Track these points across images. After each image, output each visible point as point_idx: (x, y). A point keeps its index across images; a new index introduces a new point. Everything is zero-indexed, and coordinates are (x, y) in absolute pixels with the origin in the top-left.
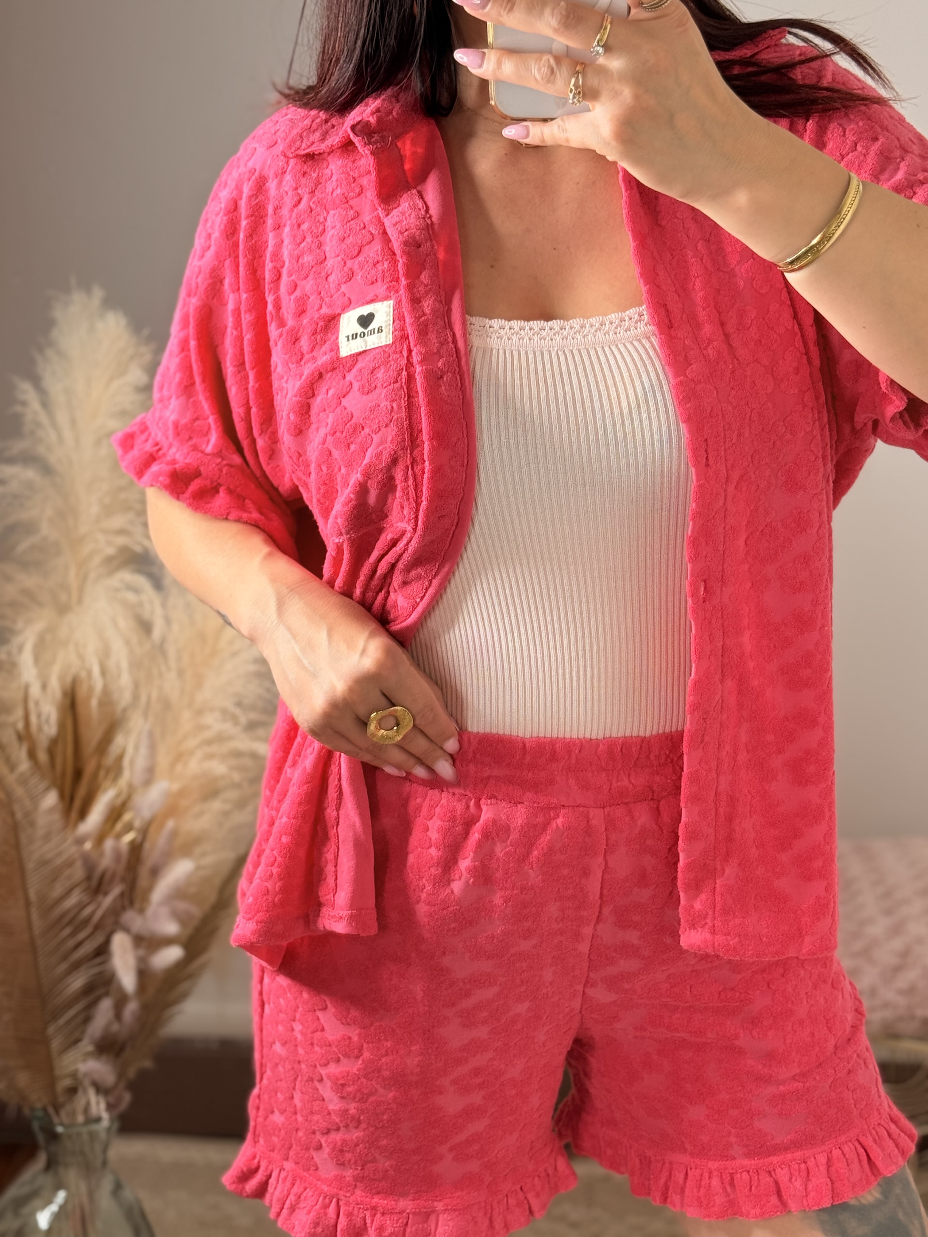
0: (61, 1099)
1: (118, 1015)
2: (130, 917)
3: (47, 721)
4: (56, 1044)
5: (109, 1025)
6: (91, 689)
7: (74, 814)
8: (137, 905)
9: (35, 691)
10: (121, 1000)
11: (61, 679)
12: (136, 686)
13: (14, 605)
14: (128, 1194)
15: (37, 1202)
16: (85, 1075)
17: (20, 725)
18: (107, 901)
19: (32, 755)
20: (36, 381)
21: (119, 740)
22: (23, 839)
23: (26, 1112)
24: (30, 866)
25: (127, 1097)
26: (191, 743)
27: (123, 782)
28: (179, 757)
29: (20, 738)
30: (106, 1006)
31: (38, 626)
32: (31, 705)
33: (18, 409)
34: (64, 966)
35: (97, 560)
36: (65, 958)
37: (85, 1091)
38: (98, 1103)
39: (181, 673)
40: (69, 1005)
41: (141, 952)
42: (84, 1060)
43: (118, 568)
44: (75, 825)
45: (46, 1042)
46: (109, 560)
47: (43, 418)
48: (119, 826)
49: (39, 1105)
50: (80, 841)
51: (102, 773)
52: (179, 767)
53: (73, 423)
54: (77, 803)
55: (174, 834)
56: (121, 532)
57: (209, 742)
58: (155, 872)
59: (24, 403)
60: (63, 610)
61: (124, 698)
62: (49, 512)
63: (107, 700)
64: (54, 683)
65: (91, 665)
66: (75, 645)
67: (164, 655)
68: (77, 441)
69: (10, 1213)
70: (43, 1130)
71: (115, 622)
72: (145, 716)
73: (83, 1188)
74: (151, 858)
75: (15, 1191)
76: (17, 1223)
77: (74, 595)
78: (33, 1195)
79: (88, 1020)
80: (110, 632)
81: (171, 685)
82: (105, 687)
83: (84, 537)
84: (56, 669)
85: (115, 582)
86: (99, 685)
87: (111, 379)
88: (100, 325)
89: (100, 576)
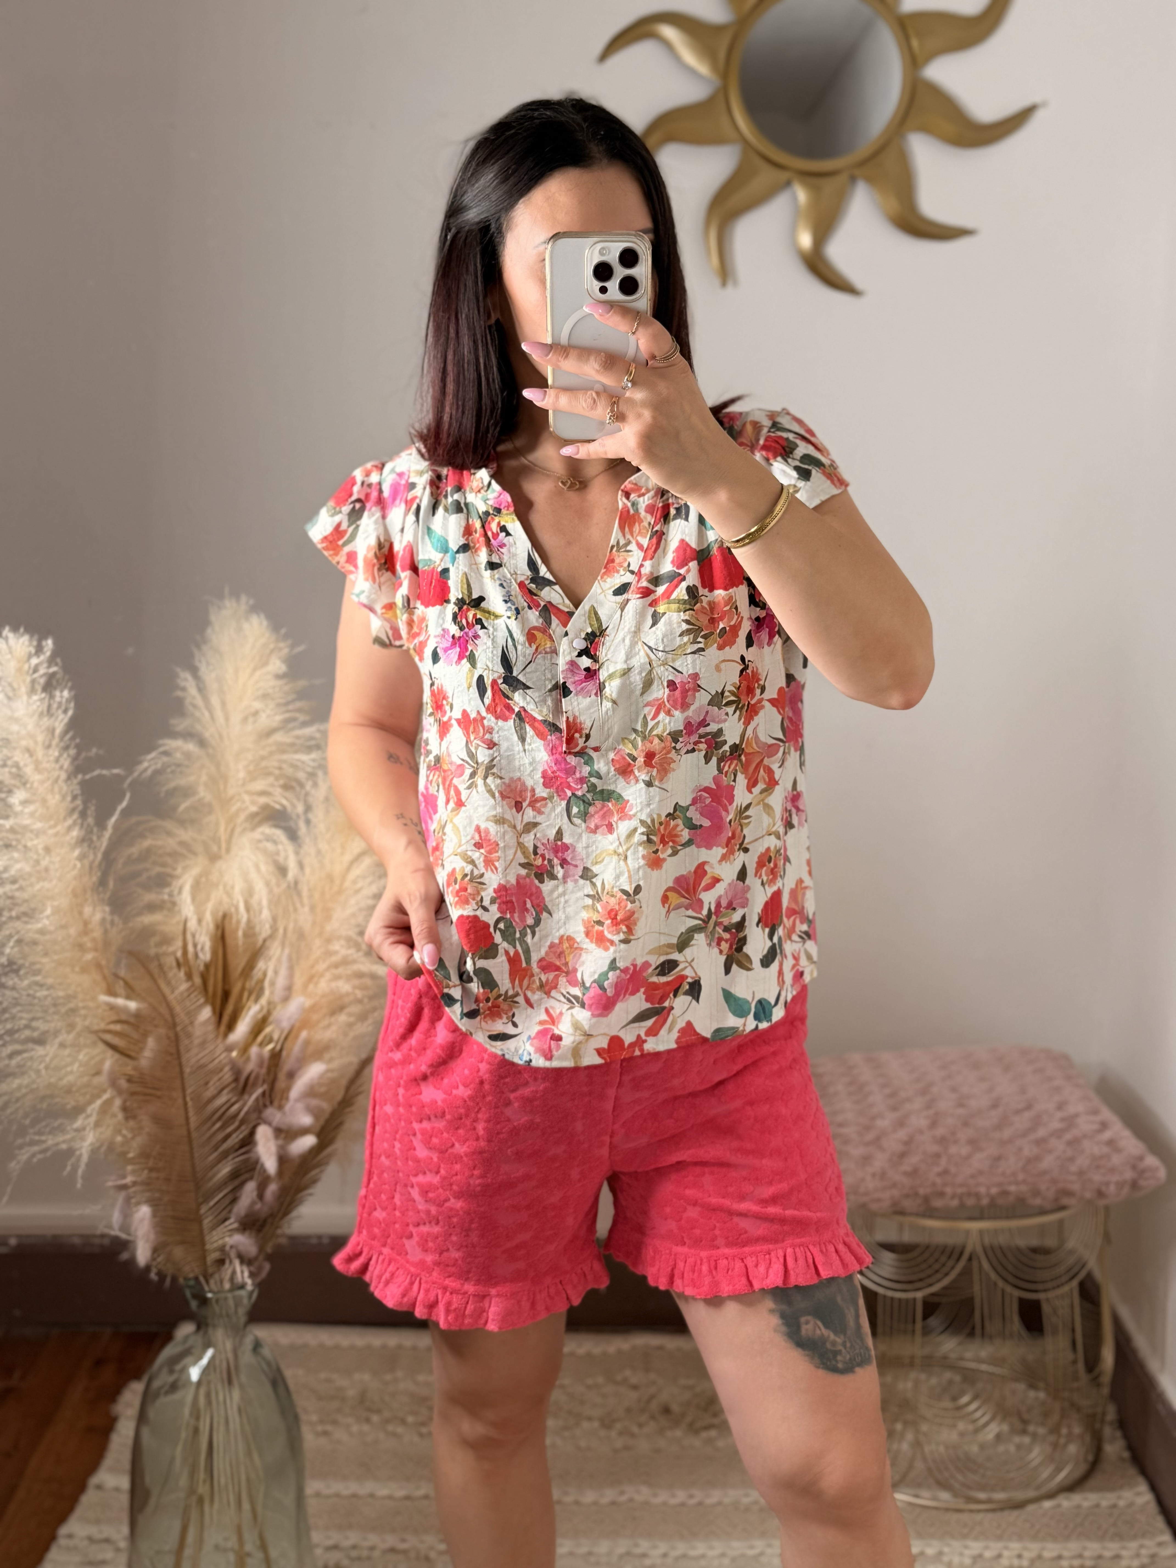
0: (210, 1271)
1: (261, 1196)
2: (271, 1112)
3: (202, 949)
4: (207, 1222)
5: (253, 1203)
6: (238, 922)
7: (223, 1028)
8: (276, 1103)
9: (192, 924)
10: (264, 1180)
11: (213, 914)
12: (275, 919)
13: (174, 855)
14: (266, 1351)
15: (188, 1360)
16: (231, 1247)
17: (179, 954)
18: (251, 1100)
19: (189, 976)
20: (194, 671)
21: (261, 965)
22: (182, 1049)
23: (181, 1280)
24: (187, 1070)
25: (267, 1267)
26: (321, 967)
27: (263, 1001)
28: (311, 979)
29: (179, 965)
30: (250, 1187)
31: (195, 871)
32: (189, 937)
33: (179, 693)
34: (215, 1155)
35: (242, 817)
36: (216, 1148)
37: (231, 1262)
38: (242, 1272)
39: (312, 908)
40: (218, 1188)
41: (280, 1142)
42: (230, 1236)
43: (259, 824)
44: (226, 1035)
45: (199, 1221)
46: (253, 816)
47: (199, 701)
48: (260, 1038)
49: (191, 1275)
50: (229, 1049)
51: (246, 994)
52: (311, 987)
53: (223, 704)
54: (226, 1019)
55: (307, 1043)
56: (263, 793)
57: (336, 966)
58: (291, 1076)
59: (184, 689)
60: (214, 858)
61: (265, 931)
62: (204, 778)
63: (250, 932)
64: (208, 918)
65: (238, 902)
66: (225, 886)
67: (299, 894)
68: (227, 719)
69: (165, 1370)
70: (195, 1296)
71: (257, 867)
72: (283, 945)
73: (229, 1345)
74: (288, 1064)
75: (169, 1351)
76: (171, 1379)
77: (224, 846)
78: (186, 1353)
79: (234, 1201)
80: (253, 875)
81: (304, 918)
82: (249, 921)
83: (232, 798)
84: (210, 906)
85: (257, 834)
86: (244, 919)
87: (255, 670)
88: (246, 626)
89: (244, 830)
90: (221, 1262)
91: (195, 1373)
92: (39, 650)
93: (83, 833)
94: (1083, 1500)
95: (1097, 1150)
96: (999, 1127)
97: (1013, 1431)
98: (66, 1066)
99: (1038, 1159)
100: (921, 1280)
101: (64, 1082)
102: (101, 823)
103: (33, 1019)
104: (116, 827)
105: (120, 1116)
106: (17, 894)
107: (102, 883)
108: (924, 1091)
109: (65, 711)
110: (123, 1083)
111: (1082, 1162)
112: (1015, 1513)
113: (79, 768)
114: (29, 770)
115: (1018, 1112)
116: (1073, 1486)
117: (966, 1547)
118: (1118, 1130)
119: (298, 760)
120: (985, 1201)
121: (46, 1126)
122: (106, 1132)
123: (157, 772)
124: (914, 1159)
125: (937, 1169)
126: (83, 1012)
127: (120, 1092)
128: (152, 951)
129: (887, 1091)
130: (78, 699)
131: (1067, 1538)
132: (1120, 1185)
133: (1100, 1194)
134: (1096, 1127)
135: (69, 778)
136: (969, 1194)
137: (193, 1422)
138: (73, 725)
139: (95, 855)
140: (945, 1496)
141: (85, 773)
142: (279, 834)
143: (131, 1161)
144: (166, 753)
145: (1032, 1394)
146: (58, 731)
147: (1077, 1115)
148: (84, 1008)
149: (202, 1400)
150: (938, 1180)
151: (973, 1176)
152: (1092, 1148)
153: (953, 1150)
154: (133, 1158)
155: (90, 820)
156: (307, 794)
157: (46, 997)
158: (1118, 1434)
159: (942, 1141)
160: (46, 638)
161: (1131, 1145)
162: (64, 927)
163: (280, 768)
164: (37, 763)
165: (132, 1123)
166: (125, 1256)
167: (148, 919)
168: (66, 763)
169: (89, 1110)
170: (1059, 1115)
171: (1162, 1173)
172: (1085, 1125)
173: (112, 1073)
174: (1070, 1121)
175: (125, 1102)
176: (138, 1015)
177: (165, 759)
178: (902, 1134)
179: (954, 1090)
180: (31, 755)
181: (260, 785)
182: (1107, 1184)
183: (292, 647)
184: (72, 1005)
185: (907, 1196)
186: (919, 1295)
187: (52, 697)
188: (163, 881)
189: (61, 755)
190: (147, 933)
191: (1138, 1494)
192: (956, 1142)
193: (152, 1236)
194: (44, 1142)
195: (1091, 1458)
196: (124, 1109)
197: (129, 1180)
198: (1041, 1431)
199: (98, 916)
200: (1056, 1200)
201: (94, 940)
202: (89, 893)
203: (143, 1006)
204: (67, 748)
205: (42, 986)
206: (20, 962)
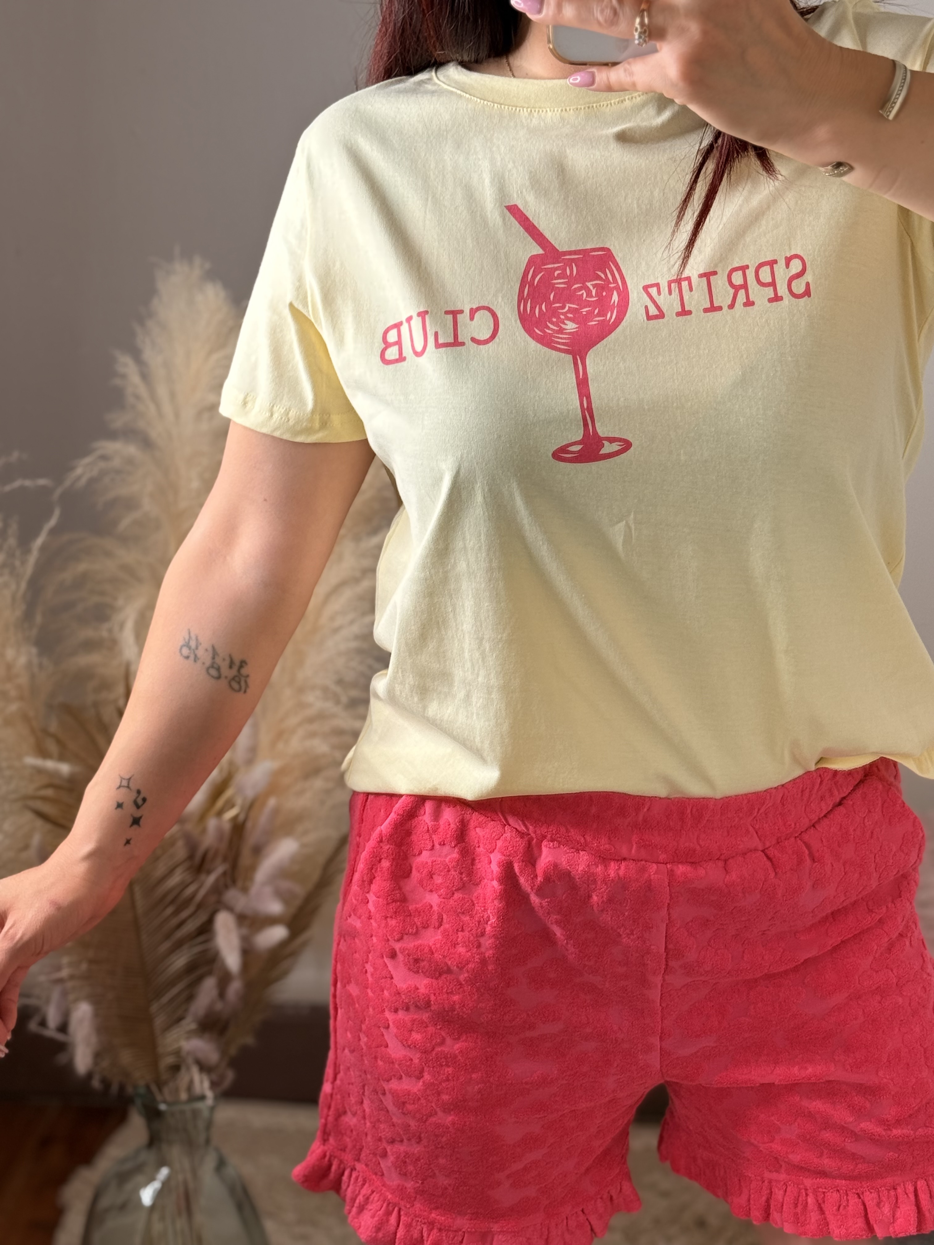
0: (164, 1077)
1: (222, 994)
2: (232, 895)
4: (159, 1021)
5: (212, 1003)
8: (240, 883)
10: (225, 978)
13: (115, 581)
14: (231, 1171)
15: (139, 1179)
16: (188, 1053)
20: (136, 354)
23: (130, 1090)
25: (230, 1076)
26: (293, 721)
28: (280, 735)
30: (209, 986)
31: (138, 603)
33: (118, 382)
34: (167, 945)
36: (168, 936)
37: (188, 1069)
38: (202, 1082)
40: (172, 983)
41: (245, 931)
42: (188, 1039)
45: (150, 1021)
47: (142, 391)
48: (220, 804)
49: (142, 1083)
50: (184, 821)
53: (174, 397)
55: (276, 811)
58: (258, 851)
59: (124, 377)
62: (149, 488)
68: (177, 415)
70: (145, 1108)
73: (186, 1165)
74: (252, 837)
76: (120, 1198)
78: (139, 1169)
79: (191, 998)
83: (185, 513)
88: (199, 297)
90: (176, 1068)
91: (147, 1196)
93: (3, 557)
102: (25, 544)
104: (43, 548)
107: (28, 615)
123: (92, 481)
126: (6, 773)
128: (90, 701)
139: (19, 584)
143: (67, 951)
144: (102, 459)
148: (9, 768)
149: (156, 1228)
155: (12, 541)
166: (62, 1060)
167: (84, 660)
176: (70, 779)
177: (102, 465)
188: (101, 614)
190: (84, 676)
193: (94, 1039)
197: (65, 973)
199: (22, 660)
201: (19, 687)
202: (12, 630)
203: (76, 769)
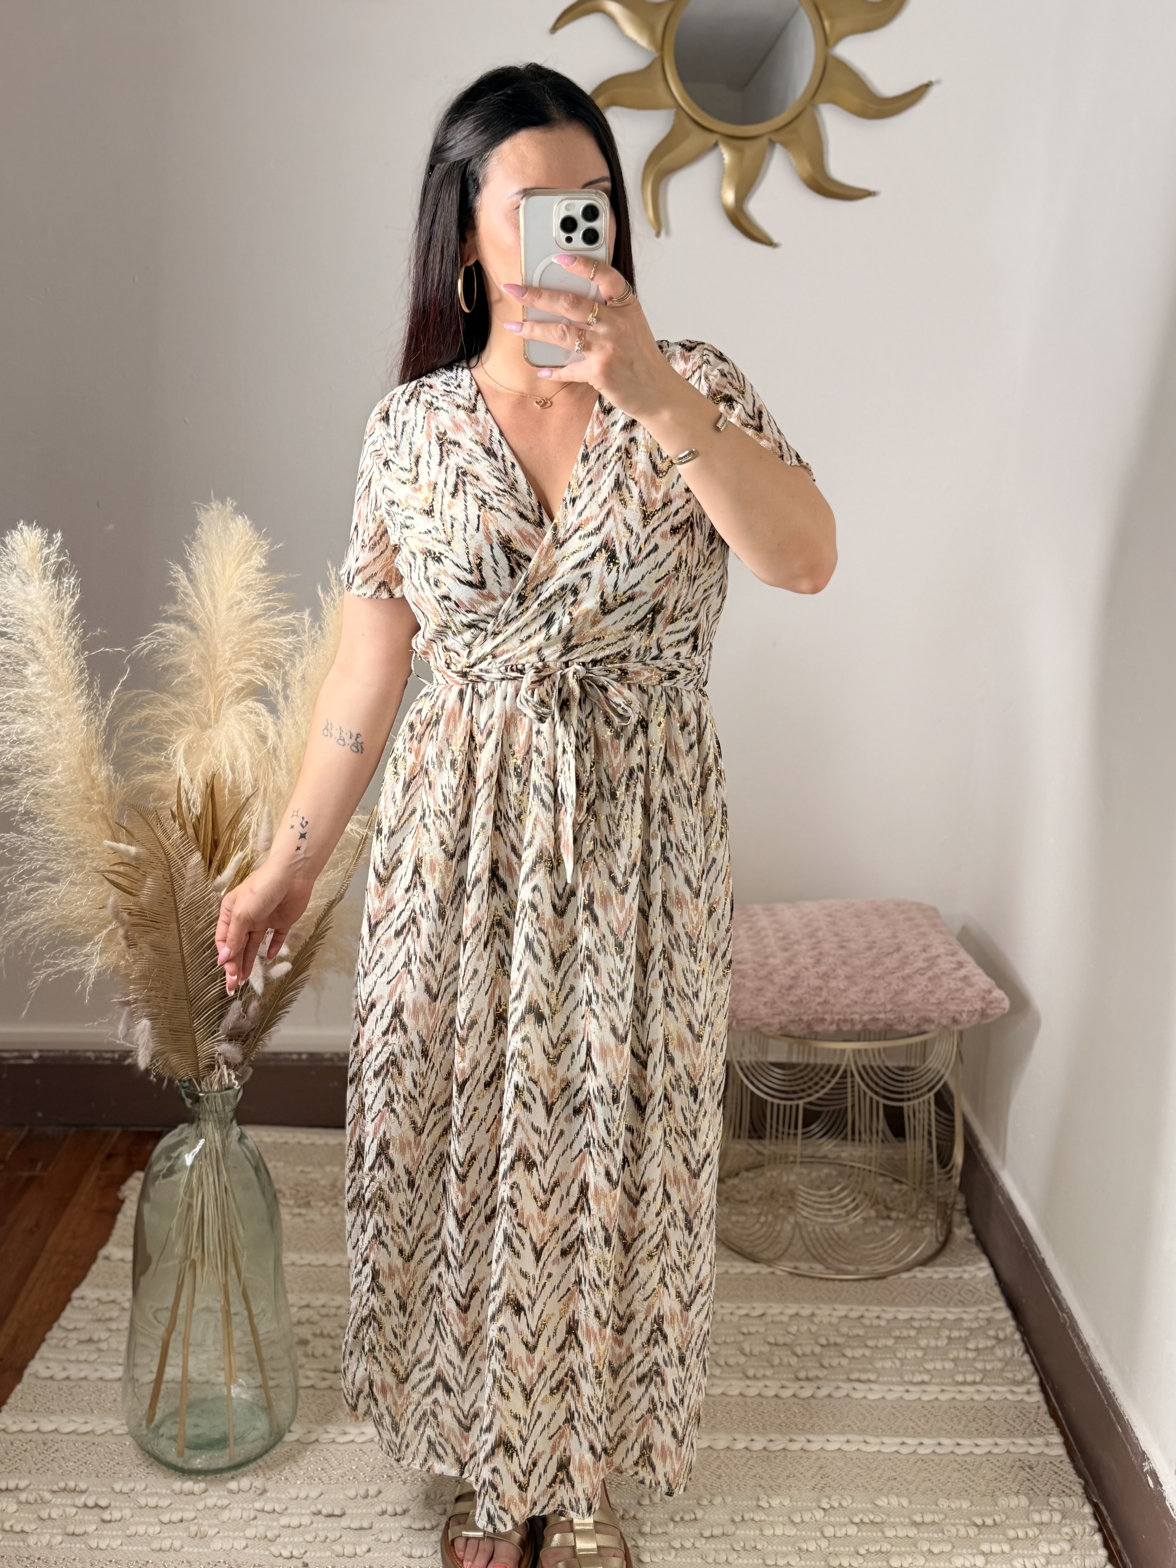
0: (202, 1074)
1: (245, 1013)
3: (194, 803)
4: (198, 1036)
5: (239, 1019)
6: (225, 780)
7: (213, 870)
9: (185, 783)
10: (250, 999)
11: (203, 774)
12: (256, 780)
13: (170, 723)
14: (249, 1142)
15: (183, 1148)
16: (220, 1054)
17: (174, 808)
19: (183, 827)
20: (185, 564)
21: (245, 819)
22: (176, 887)
23: (177, 1082)
24: (181, 906)
25: (251, 1071)
27: (248, 850)
29: (174, 816)
31: (188, 737)
32: (183, 793)
33: (172, 583)
34: (206, 977)
35: (229, 691)
36: (206, 972)
37: (219, 1067)
38: (229, 1076)
39: (289, 771)
42: (219, 1045)
43: (245, 697)
44: (215, 877)
45: (192, 1033)
46: (239, 691)
47: (190, 590)
49: (186, 1078)
50: (217, 889)
51: (233, 843)
53: (212, 594)
54: (215, 864)
56: (248, 671)
59: (176, 580)
60: (204, 727)
61: (248, 790)
62: (195, 657)
63: (235, 790)
64: (199, 777)
65: (225, 764)
66: (213, 750)
67: (277, 757)
68: (215, 607)
69: (163, 1157)
70: (188, 1095)
71: (242, 735)
72: (264, 801)
73: (217, 1137)
75: (167, 1141)
76: (169, 1164)
77: (213, 717)
78: (181, 1142)
79: (222, 1017)
80: (238, 742)
81: (282, 778)
82: (234, 781)
83: (220, 676)
84: (200, 767)
85: (241, 707)
86: (230, 779)
87: (239, 564)
88: (232, 525)
89: (231, 703)
90: (211, 1067)
91: (189, 1159)
92: (50, 541)
93: (90, 702)
94: (934, 1273)
95: (952, 986)
96: (872, 966)
97: (879, 1216)
98: (77, 901)
99: (903, 991)
100: (803, 1090)
101: (75, 914)
102: (105, 695)
103: (47, 861)
104: (118, 697)
105: (123, 943)
106: (33, 753)
107: (107, 745)
108: (811, 936)
109: (73, 596)
110: (125, 916)
111: (941, 994)
112: (878, 1283)
113: (85, 645)
114: (41, 646)
115: (889, 954)
116: (926, 1261)
117: (834, 1309)
118: (972, 968)
119: (277, 643)
120: (858, 1027)
121: (61, 952)
122: (111, 958)
123: (153, 651)
124: (799, 992)
125: (819, 1000)
126: (91, 855)
127: (122, 923)
128: (151, 806)
129: (781, 934)
130: (84, 586)
131: (919, 1304)
132: (971, 1013)
133: (955, 1021)
134: (953, 966)
135: (77, 654)
136: (845, 1021)
137: (187, 1199)
138: (79, 607)
139: (101, 721)
140: (819, 1267)
141: (90, 652)
142: (261, 707)
143: (133, 982)
144: (161, 635)
145: (896, 1186)
146: (66, 614)
147: (938, 956)
148: (92, 852)
149: (195, 1181)
150: (819, 1009)
151: (848, 1006)
152: (950, 983)
153: (833, 984)
154: (134, 979)
155: (96, 691)
156: (285, 673)
157: (59, 842)
158: (966, 1220)
159: (825, 976)
160: (56, 532)
161: (982, 980)
162: (73, 782)
163: (261, 650)
164: (49, 641)
165: (133, 950)
166: (129, 1061)
167: (147, 778)
168: (74, 641)
169: (96, 938)
170: (924, 955)
171: (1006, 1004)
172: (945, 964)
173: (115, 907)
174: (932, 961)
175: (127, 932)
176: (137, 858)
177: (161, 640)
178: (790, 971)
179: (837, 935)
180: (44, 634)
181: (243, 664)
182: (961, 1013)
183: (272, 545)
184: (82, 849)
185: (793, 1021)
186: (801, 1103)
187: (61, 583)
188: (159, 746)
189: (69, 634)
190: (146, 790)
191: (980, 1269)
192: (835, 978)
193: (151, 1045)
194: (58, 965)
195: (941, 1239)
196: (126, 938)
197: (131, 997)
198: (902, 1216)
199: (104, 773)
200: (918, 1025)
201: (100, 793)
202: (95, 753)
203: (141, 850)
204: (74, 628)
205: (55, 832)
206: (37, 811)
